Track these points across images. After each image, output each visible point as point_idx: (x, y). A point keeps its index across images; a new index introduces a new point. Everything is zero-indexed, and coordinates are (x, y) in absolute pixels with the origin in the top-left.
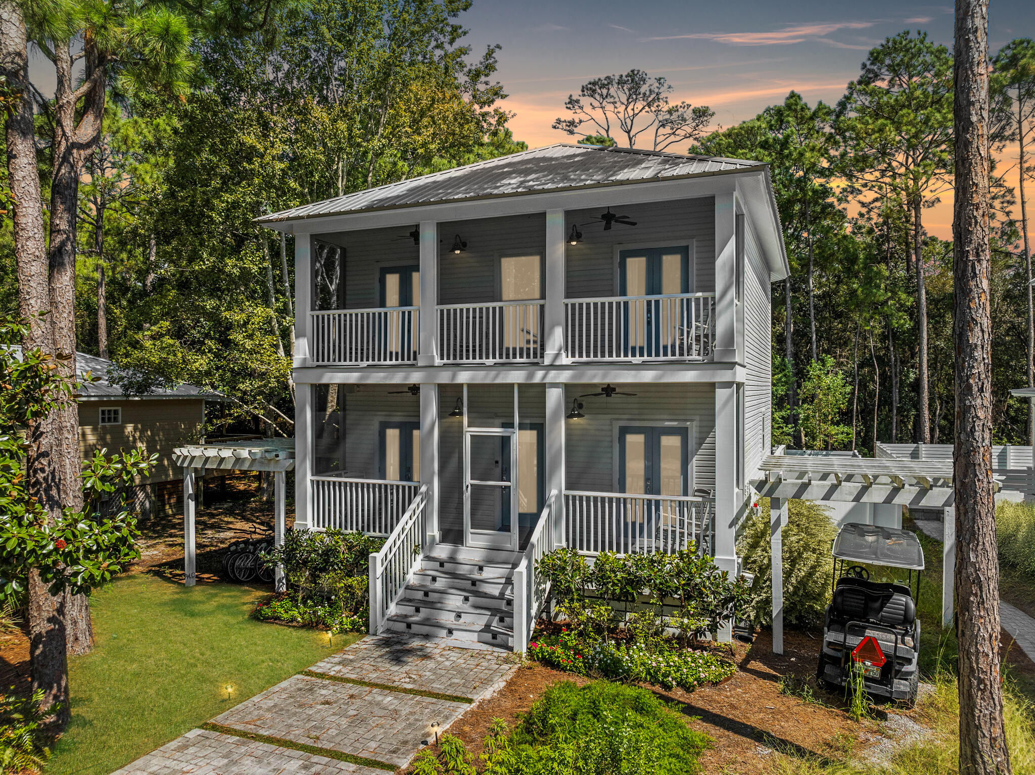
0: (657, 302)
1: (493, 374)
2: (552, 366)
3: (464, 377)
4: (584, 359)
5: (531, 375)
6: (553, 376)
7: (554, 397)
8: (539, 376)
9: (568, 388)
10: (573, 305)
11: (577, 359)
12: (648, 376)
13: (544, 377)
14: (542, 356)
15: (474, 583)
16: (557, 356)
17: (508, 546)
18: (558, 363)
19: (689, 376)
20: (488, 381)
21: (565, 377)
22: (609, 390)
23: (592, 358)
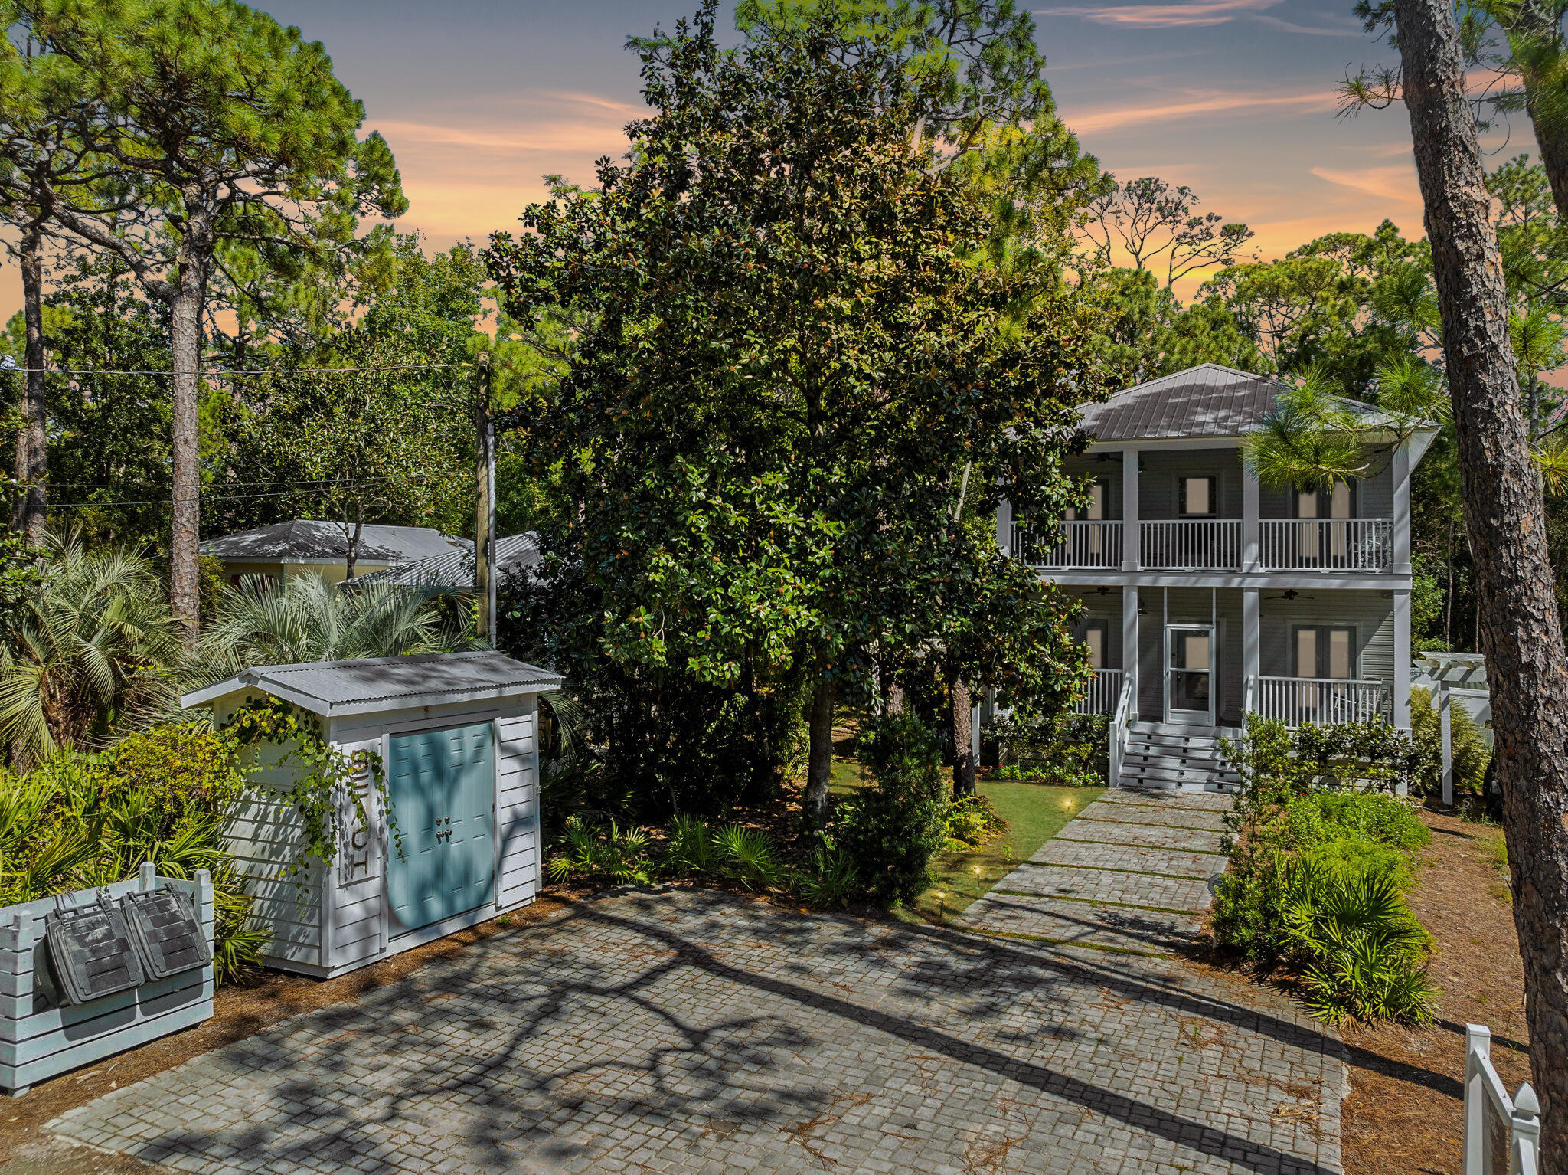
0: (1328, 525)
1: (1193, 579)
2: (1249, 574)
3: (1165, 582)
4: (1277, 568)
5: (1229, 581)
6: (1249, 582)
7: (1250, 599)
8: (1235, 582)
9: (1262, 591)
10: (1267, 525)
11: (1270, 568)
12: (1335, 584)
13: (1242, 582)
14: (1239, 565)
15: (1185, 750)
16: (1253, 566)
17: (1207, 723)
18: (1254, 571)
19: (1370, 584)
20: (1188, 585)
21: (1261, 583)
22: (1290, 594)
23: (1284, 568)
